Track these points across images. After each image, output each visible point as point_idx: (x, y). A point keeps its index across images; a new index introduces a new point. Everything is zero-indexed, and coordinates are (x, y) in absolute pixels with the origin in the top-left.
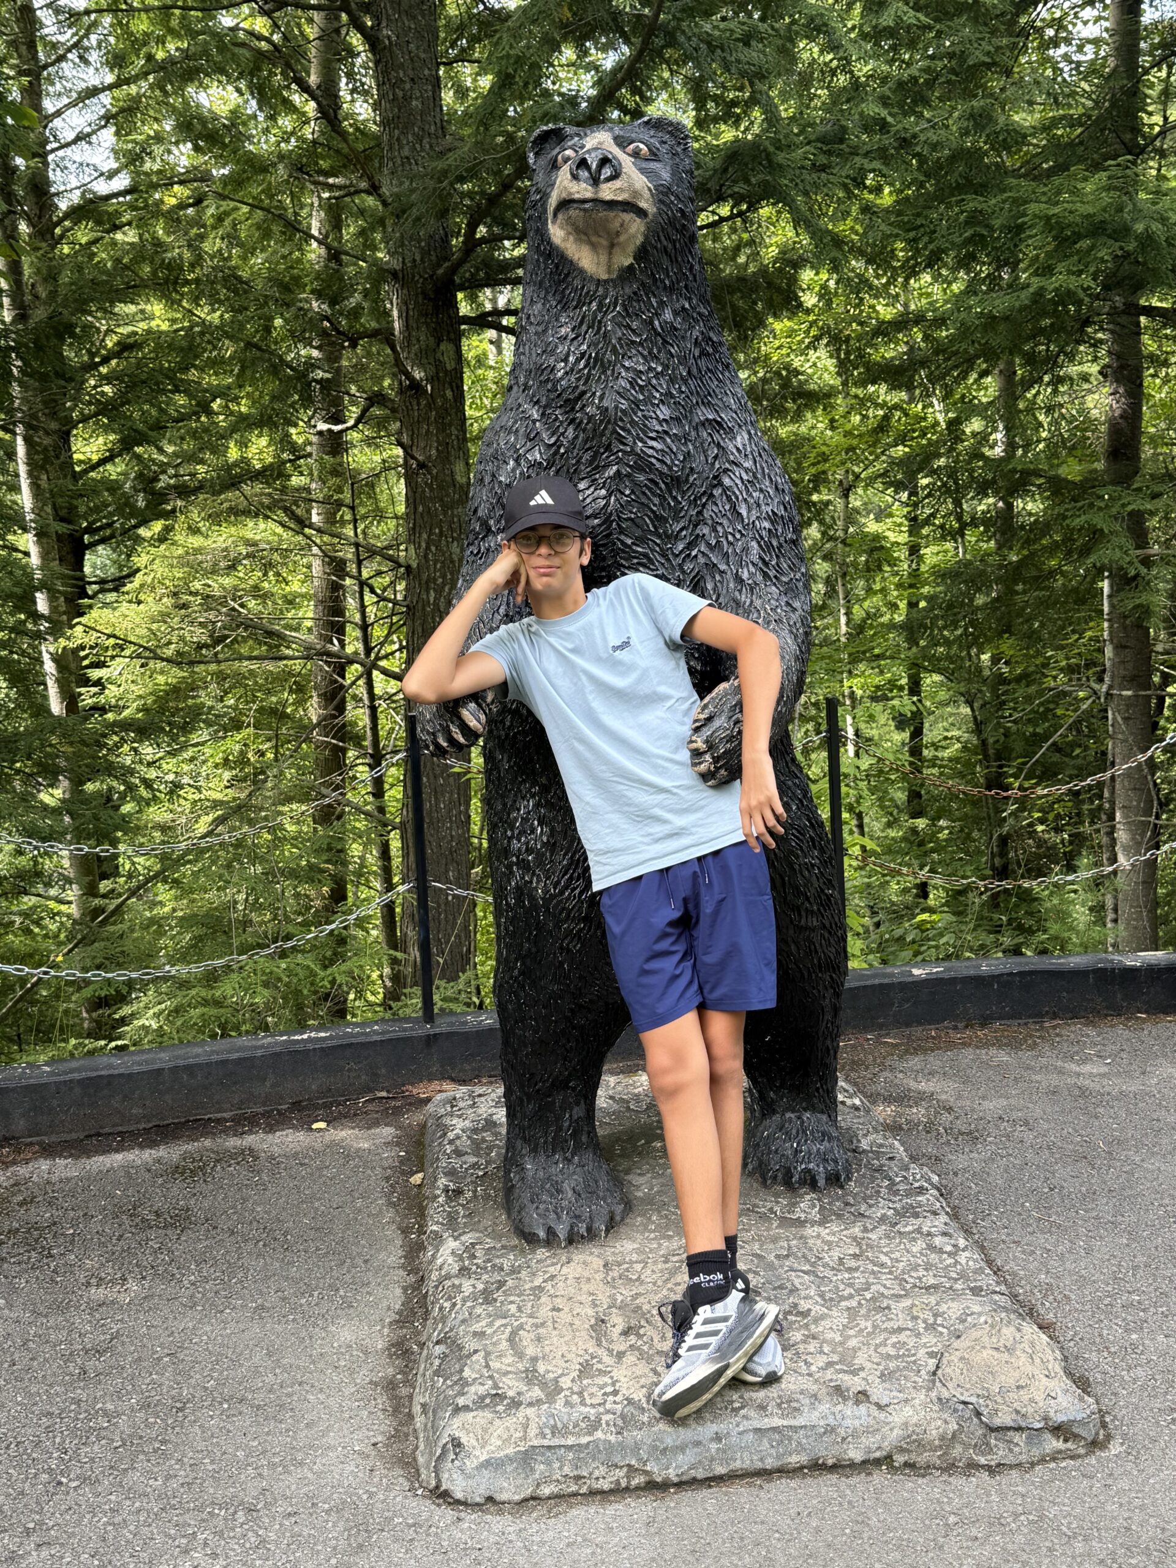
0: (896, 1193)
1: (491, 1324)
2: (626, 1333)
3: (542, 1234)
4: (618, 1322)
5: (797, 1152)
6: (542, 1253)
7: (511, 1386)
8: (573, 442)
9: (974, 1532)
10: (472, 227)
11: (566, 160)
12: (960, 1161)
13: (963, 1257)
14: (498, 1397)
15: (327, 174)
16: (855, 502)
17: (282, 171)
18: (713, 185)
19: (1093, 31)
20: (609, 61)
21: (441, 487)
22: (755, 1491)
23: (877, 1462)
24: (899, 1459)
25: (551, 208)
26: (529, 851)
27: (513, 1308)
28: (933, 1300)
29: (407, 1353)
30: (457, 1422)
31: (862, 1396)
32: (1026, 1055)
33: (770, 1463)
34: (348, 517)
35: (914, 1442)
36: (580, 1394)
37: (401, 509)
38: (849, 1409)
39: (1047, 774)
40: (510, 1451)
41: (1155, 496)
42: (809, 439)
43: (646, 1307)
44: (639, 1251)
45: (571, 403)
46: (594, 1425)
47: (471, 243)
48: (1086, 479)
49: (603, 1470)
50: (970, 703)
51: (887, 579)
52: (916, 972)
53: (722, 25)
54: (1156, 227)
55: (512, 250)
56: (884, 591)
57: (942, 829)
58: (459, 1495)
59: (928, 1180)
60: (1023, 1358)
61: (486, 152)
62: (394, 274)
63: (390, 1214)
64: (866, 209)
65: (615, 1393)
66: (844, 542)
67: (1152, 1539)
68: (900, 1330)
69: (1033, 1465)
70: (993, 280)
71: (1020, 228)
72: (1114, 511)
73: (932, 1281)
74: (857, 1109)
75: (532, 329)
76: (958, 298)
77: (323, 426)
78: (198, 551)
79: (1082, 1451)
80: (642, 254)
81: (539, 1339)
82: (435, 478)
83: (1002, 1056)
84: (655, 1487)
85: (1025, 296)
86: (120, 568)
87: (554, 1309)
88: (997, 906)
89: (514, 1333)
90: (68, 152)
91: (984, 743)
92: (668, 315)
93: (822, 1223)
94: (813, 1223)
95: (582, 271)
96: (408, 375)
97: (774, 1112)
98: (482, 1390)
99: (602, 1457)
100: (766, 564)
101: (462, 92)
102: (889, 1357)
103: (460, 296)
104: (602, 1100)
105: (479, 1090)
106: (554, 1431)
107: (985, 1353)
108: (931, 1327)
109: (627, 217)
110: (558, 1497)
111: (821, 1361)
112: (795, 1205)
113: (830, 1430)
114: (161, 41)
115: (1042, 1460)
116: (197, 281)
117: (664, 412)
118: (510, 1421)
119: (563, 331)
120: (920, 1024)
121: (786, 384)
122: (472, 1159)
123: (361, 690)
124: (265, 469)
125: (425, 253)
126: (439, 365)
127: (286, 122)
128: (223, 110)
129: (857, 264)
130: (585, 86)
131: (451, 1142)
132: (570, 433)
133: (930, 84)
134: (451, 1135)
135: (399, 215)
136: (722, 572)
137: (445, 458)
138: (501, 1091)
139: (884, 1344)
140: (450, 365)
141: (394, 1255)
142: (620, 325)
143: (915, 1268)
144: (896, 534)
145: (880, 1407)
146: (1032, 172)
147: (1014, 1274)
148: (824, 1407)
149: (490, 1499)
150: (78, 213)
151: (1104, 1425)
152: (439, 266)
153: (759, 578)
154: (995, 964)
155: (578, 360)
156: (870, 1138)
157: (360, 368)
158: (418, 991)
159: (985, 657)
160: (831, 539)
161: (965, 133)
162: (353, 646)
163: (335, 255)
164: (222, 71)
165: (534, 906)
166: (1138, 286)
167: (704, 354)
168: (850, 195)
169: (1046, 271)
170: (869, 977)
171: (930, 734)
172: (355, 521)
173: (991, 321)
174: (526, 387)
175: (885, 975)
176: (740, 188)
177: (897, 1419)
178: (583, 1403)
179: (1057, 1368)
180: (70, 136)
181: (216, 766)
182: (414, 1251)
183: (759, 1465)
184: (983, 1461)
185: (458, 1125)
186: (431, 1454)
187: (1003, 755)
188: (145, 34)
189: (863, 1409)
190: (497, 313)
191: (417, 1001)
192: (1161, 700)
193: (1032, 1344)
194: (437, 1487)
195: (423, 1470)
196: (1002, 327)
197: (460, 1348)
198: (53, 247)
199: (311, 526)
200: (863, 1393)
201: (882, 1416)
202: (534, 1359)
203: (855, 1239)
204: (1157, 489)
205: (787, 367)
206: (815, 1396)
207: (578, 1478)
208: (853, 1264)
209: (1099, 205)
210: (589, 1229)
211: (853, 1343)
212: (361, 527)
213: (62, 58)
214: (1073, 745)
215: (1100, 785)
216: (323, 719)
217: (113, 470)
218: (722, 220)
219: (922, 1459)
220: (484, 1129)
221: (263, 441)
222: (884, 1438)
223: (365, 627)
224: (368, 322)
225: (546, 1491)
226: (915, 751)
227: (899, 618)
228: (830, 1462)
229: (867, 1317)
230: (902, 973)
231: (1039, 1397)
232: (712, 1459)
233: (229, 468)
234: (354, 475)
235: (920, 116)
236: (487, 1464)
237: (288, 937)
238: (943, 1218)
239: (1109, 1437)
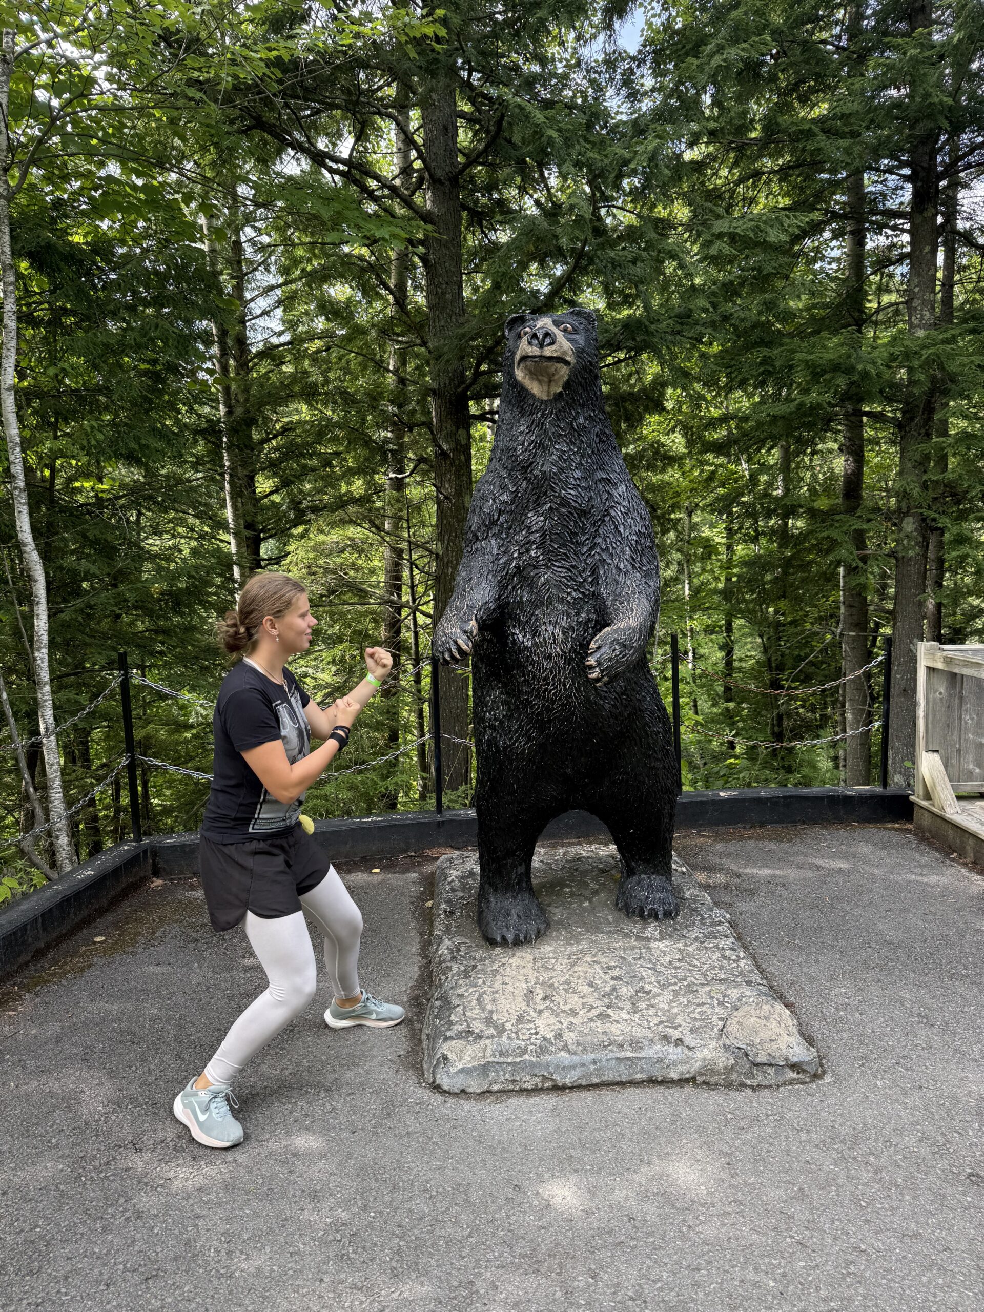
0: (705, 924)
1: (467, 991)
2: (544, 999)
3: (499, 939)
4: (540, 993)
5: (647, 898)
6: (498, 950)
7: (477, 1026)
8: (525, 490)
9: (742, 1124)
10: (479, 364)
11: (526, 333)
12: (743, 906)
13: (742, 963)
14: (470, 1033)
15: (398, 335)
16: (696, 519)
17: (373, 333)
18: (614, 342)
19: (836, 253)
20: (559, 270)
21: (456, 510)
22: (615, 1094)
23: (687, 1081)
24: (700, 1079)
25: (516, 361)
26: (496, 720)
27: (480, 981)
28: (723, 987)
29: (420, 1004)
30: (446, 1046)
31: (679, 1042)
32: (785, 846)
33: (624, 1078)
34: (405, 525)
35: (708, 1069)
36: (517, 1033)
37: (434, 521)
38: (671, 1049)
39: (806, 679)
40: (475, 1064)
41: (869, 520)
42: (669, 484)
43: (556, 985)
44: (554, 952)
45: (526, 468)
46: (524, 1051)
47: (478, 374)
48: (830, 510)
49: (528, 1077)
50: (761, 636)
51: (714, 564)
52: (722, 794)
53: (621, 253)
54: (870, 367)
55: (499, 377)
56: (712, 571)
57: (744, 709)
58: (446, 1088)
59: (724, 917)
60: (775, 1024)
61: (486, 324)
62: (434, 392)
63: (413, 924)
64: (703, 356)
65: (537, 1033)
66: (688, 542)
67: (848, 1134)
68: (703, 1004)
69: (778, 1086)
70: (776, 397)
71: (791, 367)
72: (844, 529)
73: (723, 976)
74: (684, 874)
75: (504, 427)
76: (755, 405)
77: (392, 475)
78: (324, 543)
79: (808, 1080)
80: (567, 385)
81: (494, 1000)
82: (453, 505)
83: (772, 846)
84: (558, 1089)
85: (793, 406)
86: (280, 551)
87: (504, 983)
88: (776, 755)
89: (480, 996)
90: (257, 321)
91: (769, 660)
92: (581, 420)
93: (660, 940)
94: (656, 940)
95: (533, 395)
96: (440, 447)
97: (634, 874)
98: (460, 1028)
99: (528, 1070)
100: (634, 560)
101: (476, 290)
102: (696, 1019)
103: (471, 403)
104: (536, 862)
105: (466, 854)
106: (501, 1053)
107: (752, 1020)
108: (721, 1003)
109: (559, 365)
110: (502, 1092)
111: (656, 1020)
112: (645, 928)
113: (660, 1060)
114: (309, 260)
115: (784, 1084)
116: (325, 393)
117: (578, 474)
118: (476, 1047)
119: (522, 428)
120: (723, 825)
121: (657, 452)
122: (461, 894)
123: (409, 622)
124: (361, 497)
125: (451, 380)
126: (457, 442)
127: (378, 305)
128: (342, 298)
129: (697, 386)
130: (543, 286)
131: (449, 884)
132: (524, 485)
133: (742, 284)
134: (449, 880)
135: (438, 358)
136: (608, 564)
137: (459, 493)
138: (478, 855)
139: (693, 1012)
140: (463, 442)
141: (414, 948)
142: (553, 425)
143: (714, 968)
144: (720, 539)
145: (689, 1048)
146: (801, 334)
147: (772, 974)
148: (657, 1047)
149: (463, 1091)
150: (261, 355)
151: (821, 1065)
152: (459, 386)
153: (630, 567)
154: (770, 790)
155: (529, 445)
156: (691, 891)
157: (415, 442)
158: (434, 795)
159: (771, 610)
160: (681, 540)
161: (760, 313)
162: (406, 598)
163: (402, 381)
164: (343, 276)
165: (498, 751)
166: (861, 400)
167: (601, 441)
168: (694, 347)
169: (805, 391)
170: (693, 797)
171: (737, 653)
172: (409, 528)
173: (775, 418)
174: (500, 459)
175: (703, 796)
176: (630, 344)
177: (699, 1056)
178: (518, 1038)
179: (795, 1030)
180: (259, 312)
181: (328, 663)
182: (427, 946)
183: (618, 1079)
184: (749, 1082)
185: (454, 874)
186: (431, 1063)
187: (780, 668)
188: (301, 257)
189: (679, 1049)
190: (492, 412)
191: (433, 801)
192: (875, 638)
193: (780, 1015)
194: (434, 1082)
195: (426, 1073)
196: (780, 423)
197: (449, 1003)
198: (247, 374)
199: (384, 531)
200: (680, 1040)
201: (691, 1053)
202: (491, 1012)
203: (679, 950)
204: (871, 516)
205: (658, 442)
206: (652, 1040)
207: (514, 1081)
208: (677, 964)
209: (837, 354)
210: (525, 938)
211: (675, 1010)
212: (412, 531)
213: (256, 269)
214: (822, 662)
215: (838, 687)
216: (387, 638)
217: (276, 498)
218: (620, 361)
219: (713, 1080)
220: (468, 877)
221: (360, 482)
222: (691, 1067)
223: (413, 587)
224: (419, 417)
225: (495, 1088)
226: (729, 663)
227: (721, 586)
228: (660, 1079)
229: (684, 996)
230: (714, 795)
231: (783, 1047)
232: (591, 1074)
233: (341, 496)
234: (409, 501)
235: (735, 303)
236: (462, 1071)
237: (363, 762)
238: (732, 940)
239: (824, 1072)
